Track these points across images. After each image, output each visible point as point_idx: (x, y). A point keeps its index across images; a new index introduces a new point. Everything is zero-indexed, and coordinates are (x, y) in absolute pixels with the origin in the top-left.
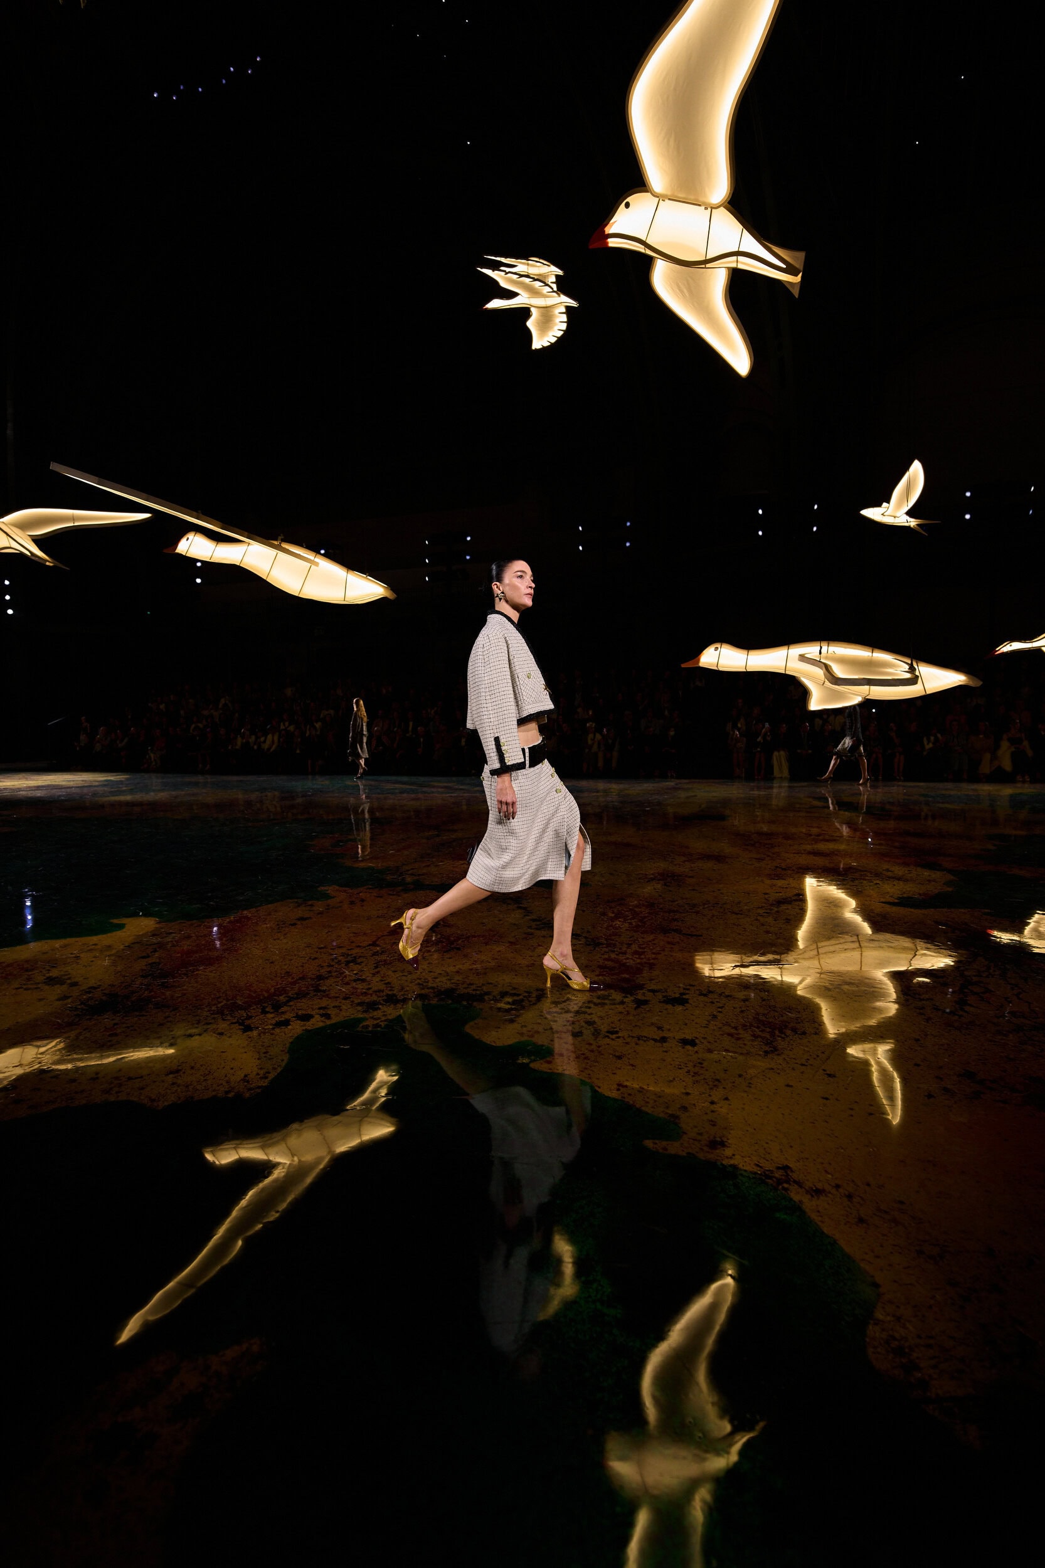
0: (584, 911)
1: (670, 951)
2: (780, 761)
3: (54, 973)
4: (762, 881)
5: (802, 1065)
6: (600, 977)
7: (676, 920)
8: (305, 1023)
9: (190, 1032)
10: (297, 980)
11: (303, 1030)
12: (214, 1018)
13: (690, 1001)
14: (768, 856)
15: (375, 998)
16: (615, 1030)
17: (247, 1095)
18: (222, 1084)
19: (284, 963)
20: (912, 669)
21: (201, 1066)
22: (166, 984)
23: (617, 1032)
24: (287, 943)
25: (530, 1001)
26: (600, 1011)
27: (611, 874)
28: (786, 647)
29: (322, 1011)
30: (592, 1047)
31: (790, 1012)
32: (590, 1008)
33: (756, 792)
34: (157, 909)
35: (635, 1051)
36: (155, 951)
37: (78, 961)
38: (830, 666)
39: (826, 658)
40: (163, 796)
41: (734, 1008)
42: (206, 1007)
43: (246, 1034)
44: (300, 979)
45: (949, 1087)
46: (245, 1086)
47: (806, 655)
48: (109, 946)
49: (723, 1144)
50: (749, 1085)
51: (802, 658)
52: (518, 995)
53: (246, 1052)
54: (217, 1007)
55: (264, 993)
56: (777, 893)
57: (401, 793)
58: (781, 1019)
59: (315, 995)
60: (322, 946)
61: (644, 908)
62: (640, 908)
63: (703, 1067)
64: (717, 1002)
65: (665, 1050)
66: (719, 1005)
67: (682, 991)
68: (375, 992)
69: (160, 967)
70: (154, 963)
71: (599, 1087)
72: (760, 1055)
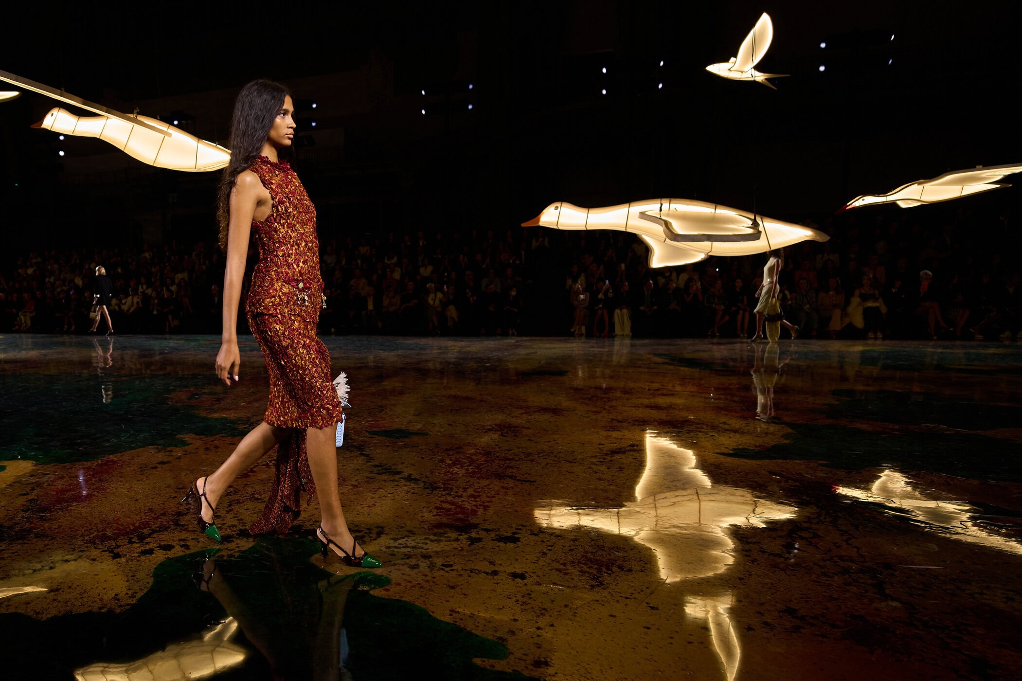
0: (423, 458)
1: (505, 495)
2: (622, 318)
4: (598, 433)
5: (626, 598)
6: (437, 517)
7: (511, 467)
8: (167, 552)
9: (67, 557)
10: (159, 515)
11: (165, 558)
12: (87, 547)
13: (521, 540)
14: (605, 409)
15: (229, 532)
16: (450, 563)
17: (118, 611)
18: (96, 602)
19: (146, 501)
20: (755, 225)
21: (78, 586)
22: (44, 518)
23: (451, 566)
24: (150, 483)
25: (371, 537)
26: (436, 547)
27: (449, 425)
28: (627, 205)
29: (182, 543)
30: (428, 578)
31: (618, 552)
32: (426, 544)
33: (596, 350)
34: (33, 453)
35: (467, 582)
36: (33, 489)
38: (670, 223)
39: (668, 215)
40: (33, 354)
41: (564, 547)
42: (80, 537)
43: (115, 560)
44: (162, 514)
45: (769, 621)
46: (117, 603)
47: (647, 213)
49: (547, 664)
50: (575, 613)
51: (643, 215)
52: (360, 532)
53: (116, 576)
54: (89, 537)
55: (130, 526)
56: (611, 443)
57: (251, 351)
58: (608, 557)
59: (175, 529)
60: (180, 486)
61: (481, 456)
62: (476, 456)
63: (530, 598)
64: (548, 541)
65: (495, 582)
66: (549, 543)
67: (515, 531)
68: (229, 526)
69: (38, 503)
70: (33, 499)
71: (433, 612)
72: (587, 589)
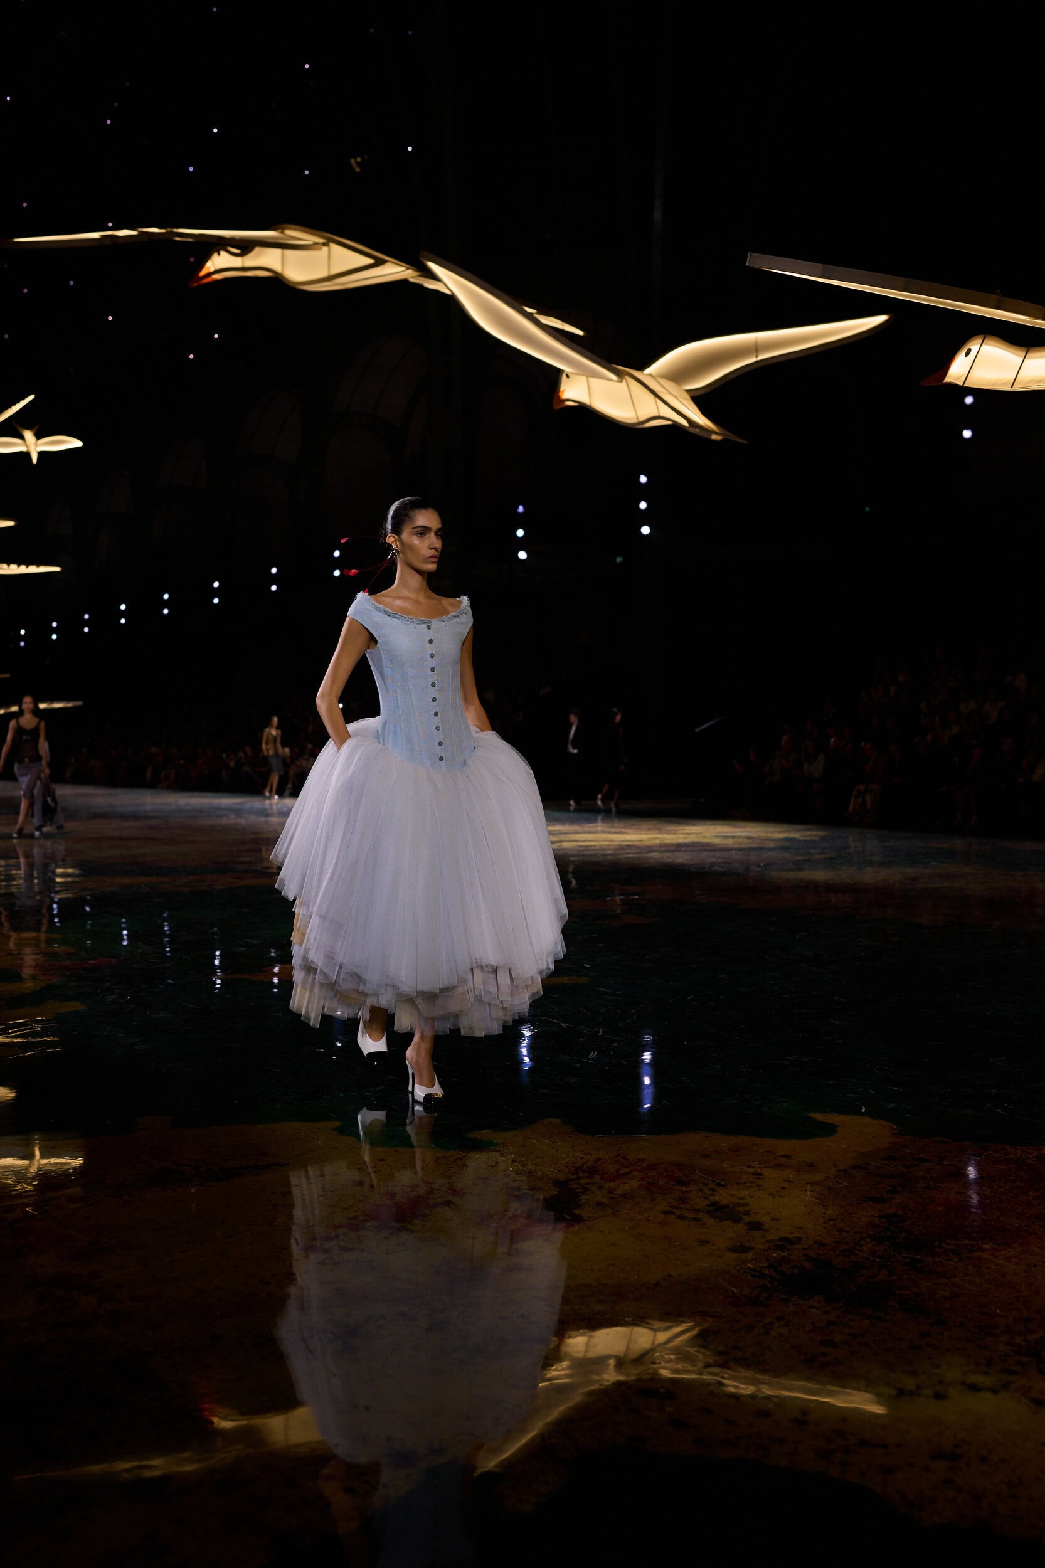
3: (723, 1197)
34: (891, 1105)
36: (894, 1191)
37: (760, 1182)
48: (812, 1165)
69: (905, 1226)
